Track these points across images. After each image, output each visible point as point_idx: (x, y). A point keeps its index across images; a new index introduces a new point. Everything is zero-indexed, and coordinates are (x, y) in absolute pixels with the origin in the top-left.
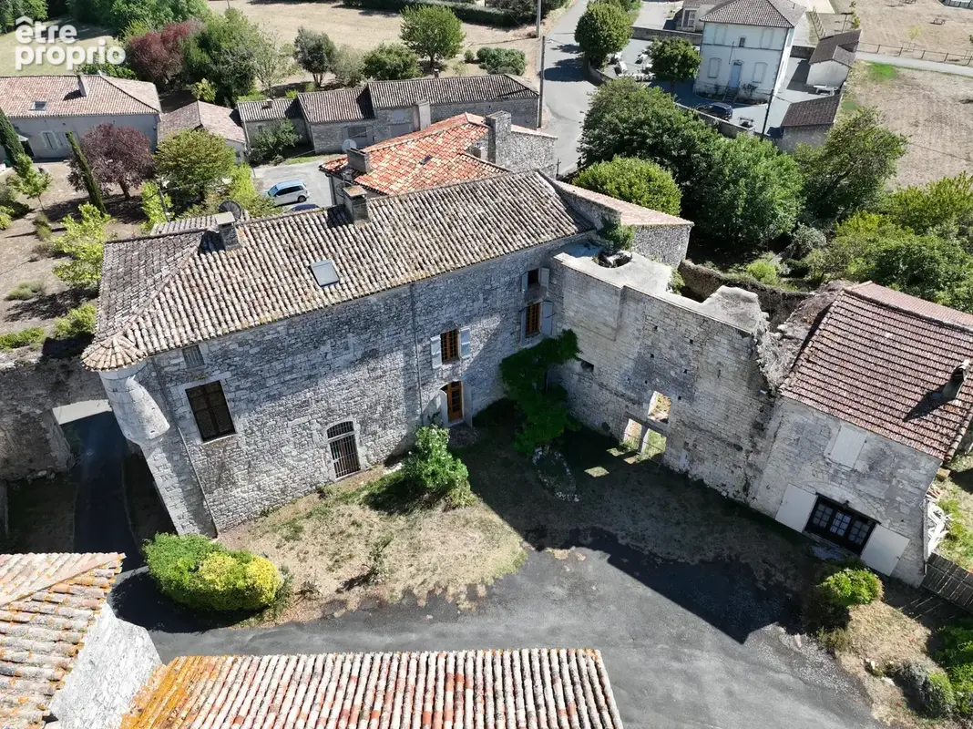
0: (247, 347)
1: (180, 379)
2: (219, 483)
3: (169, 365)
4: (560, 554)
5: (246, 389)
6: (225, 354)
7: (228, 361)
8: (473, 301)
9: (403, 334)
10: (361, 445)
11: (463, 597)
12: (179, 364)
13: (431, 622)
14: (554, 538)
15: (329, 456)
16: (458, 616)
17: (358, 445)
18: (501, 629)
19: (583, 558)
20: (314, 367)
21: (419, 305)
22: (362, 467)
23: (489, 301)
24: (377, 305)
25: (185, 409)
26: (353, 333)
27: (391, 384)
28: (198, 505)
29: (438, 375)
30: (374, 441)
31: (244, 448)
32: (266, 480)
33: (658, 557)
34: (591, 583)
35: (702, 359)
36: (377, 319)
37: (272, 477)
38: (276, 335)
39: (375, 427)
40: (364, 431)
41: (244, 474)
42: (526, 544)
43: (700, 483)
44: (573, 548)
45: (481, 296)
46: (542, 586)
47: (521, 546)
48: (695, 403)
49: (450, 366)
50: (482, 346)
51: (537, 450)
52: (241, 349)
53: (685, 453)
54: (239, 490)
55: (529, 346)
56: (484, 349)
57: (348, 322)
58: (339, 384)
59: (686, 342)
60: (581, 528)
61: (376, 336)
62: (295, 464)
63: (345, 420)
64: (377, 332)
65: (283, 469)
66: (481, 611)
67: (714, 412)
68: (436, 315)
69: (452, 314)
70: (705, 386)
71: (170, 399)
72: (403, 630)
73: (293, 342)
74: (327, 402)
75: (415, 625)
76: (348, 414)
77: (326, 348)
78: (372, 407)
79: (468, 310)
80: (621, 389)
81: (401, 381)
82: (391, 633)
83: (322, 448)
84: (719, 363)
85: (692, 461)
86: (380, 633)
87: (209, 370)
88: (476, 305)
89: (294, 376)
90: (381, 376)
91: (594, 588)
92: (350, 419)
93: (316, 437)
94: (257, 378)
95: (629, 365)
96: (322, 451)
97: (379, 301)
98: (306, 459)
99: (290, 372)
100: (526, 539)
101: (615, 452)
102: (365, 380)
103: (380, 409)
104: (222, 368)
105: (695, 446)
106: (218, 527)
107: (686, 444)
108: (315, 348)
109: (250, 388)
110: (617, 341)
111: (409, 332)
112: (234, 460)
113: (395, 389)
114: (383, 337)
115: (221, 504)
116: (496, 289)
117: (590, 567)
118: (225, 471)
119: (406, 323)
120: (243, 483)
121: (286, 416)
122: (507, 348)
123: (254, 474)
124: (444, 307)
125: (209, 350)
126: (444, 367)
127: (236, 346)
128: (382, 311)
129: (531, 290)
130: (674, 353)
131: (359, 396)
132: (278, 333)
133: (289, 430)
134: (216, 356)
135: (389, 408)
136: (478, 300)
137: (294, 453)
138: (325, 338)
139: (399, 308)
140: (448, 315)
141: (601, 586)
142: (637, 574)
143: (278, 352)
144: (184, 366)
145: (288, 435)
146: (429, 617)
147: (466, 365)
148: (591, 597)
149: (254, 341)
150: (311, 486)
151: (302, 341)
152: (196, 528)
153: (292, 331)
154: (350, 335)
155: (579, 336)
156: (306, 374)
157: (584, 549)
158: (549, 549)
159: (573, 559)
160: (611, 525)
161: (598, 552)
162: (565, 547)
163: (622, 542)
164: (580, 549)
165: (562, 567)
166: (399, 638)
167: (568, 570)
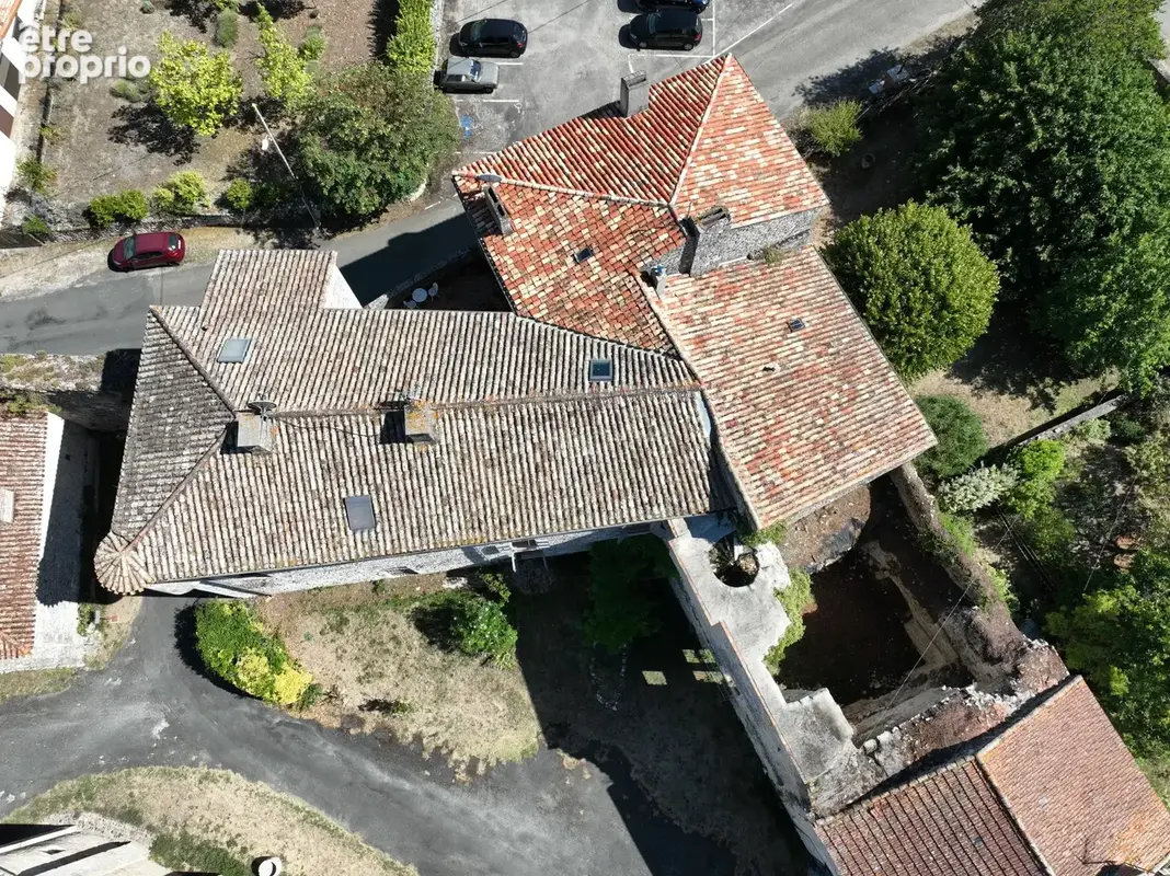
4: (569, 761)
11: (463, 767)
13: (427, 779)
14: (570, 741)
16: (452, 784)
19: (587, 777)
33: (658, 809)
34: (582, 806)
42: (541, 736)
44: (584, 760)
46: (537, 789)
47: (537, 737)
60: (603, 742)
66: (473, 788)
72: (401, 774)
75: (413, 775)
82: (391, 773)
91: (582, 812)
100: (545, 731)
101: (689, 656)
117: (589, 789)
141: (588, 813)
142: (629, 817)
146: (427, 773)
148: (574, 820)
157: (594, 766)
158: (560, 752)
159: (578, 773)
160: (633, 752)
161: (604, 774)
162: (578, 757)
163: (634, 776)
164: (590, 763)
165: (563, 777)
166: (396, 781)
167: (568, 782)
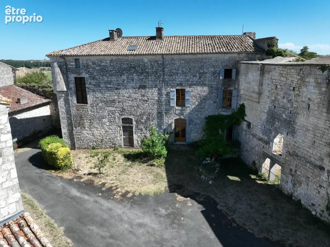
0: (95, 66)
1: (73, 72)
2: (79, 125)
3: (70, 65)
4: (180, 198)
5: (93, 85)
6: (87, 66)
7: (88, 70)
8: (194, 76)
9: (158, 82)
10: (135, 133)
11: (120, 194)
12: (72, 65)
13: (99, 196)
14: (183, 191)
15: (122, 132)
16: (110, 199)
17: (134, 133)
18: (120, 212)
19: (190, 205)
20: (119, 85)
21: (166, 69)
22: (135, 146)
23: (202, 79)
24: (147, 64)
25: (72, 86)
26: (136, 74)
27: (151, 106)
28: (71, 131)
29: (173, 111)
30: (141, 134)
31: (90, 112)
32: (96, 132)
33: (235, 223)
34: (183, 216)
35: (299, 100)
36: (147, 70)
37: (98, 132)
38: (105, 64)
39: (142, 127)
40: (137, 127)
41: (88, 125)
42: (167, 188)
43: (298, 203)
44: (189, 199)
45: (198, 75)
46: (158, 206)
47: (165, 188)
48: (295, 135)
49: (180, 108)
50: (197, 103)
51: (207, 159)
52: (93, 66)
53: (290, 177)
54: (86, 132)
55: (225, 113)
56: (198, 105)
57: (134, 68)
58: (128, 97)
59: (291, 90)
60: (202, 193)
61: (146, 79)
62: (108, 130)
63: (130, 117)
64: (147, 77)
65: (103, 130)
66: (121, 202)
67: (307, 141)
68: (174, 77)
69: (182, 80)
70: (301, 120)
71: (69, 80)
72: (87, 194)
73: (112, 69)
74: (123, 104)
75: (92, 194)
76: (131, 115)
77: (124, 77)
78: (142, 115)
79: (190, 80)
80: (261, 135)
81: (156, 107)
82: (82, 193)
83: (119, 127)
84: (309, 99)
85: (294, 185)
86: (79, 191)
87: (82, 71)
88: (195, 79)
89: (111, 86)
90: (146, 101)
91: (182, 219)
92: (131, 117)
93: (117, 120)
94: (97, 82)
95: (264, 117)
96: (119, 128)
97: (148, 62)
98: (112, 129)
99: (110, 84)
100: (169, 187)
101: (253, 177)
102: (139, 100)
103: (145, 117)
104: (86, 72)
105: (296, 171)
106: (76, 146)
107: (291, 170)
108: (121, 76)
109: (94, 85)
110: (260, 103)
111: (161, 82)
112: (86, 116)
113: (153, 110)
114: (149, 81)
115: (79, 135)
116: (206, 73)
117: (190, 210)
118: (82, 120)
119: (159, 77)
120: (87, 129)
121: (106, 104)
122: (212, 110)
123: (92, 127)
124: (179, 75)
125: (83, 63)
126: (177, 108)
127: (91, 64)
128: (149, 67)
129: (227, 80)
130: (285, 100)
131: (136, 107)
132: (107, 63)
133: (107, 111)
134: (84, 66)
135: (149, 119)
136: (196, 76)
137: (108, 124)
138: (124, 72)
139: (157, 68)
140: (180, 80)
141: (187, 220)
142: (214, 225)
143: (106, 72)
144: (74, 66)
145: (106, 114)
146: (100, 194)
147: (188, 111)
148: (176, 221)
149: (98, 64)
150: (113, 144)
151: (115, 71)
152: (69, 141)
153: (112, 64)
154: (135, 74)
155: (246, 106)
156: (115, 87)
157: (194, 201)
158: (176, 195)
159: (185, 203)
160: (220, 198)
161: (200, 205)
162: (186, 197)
163: (219, 207)
164: (192, 200)
165: (175, 204)
166: (82, 195)
167: (177, 206)
